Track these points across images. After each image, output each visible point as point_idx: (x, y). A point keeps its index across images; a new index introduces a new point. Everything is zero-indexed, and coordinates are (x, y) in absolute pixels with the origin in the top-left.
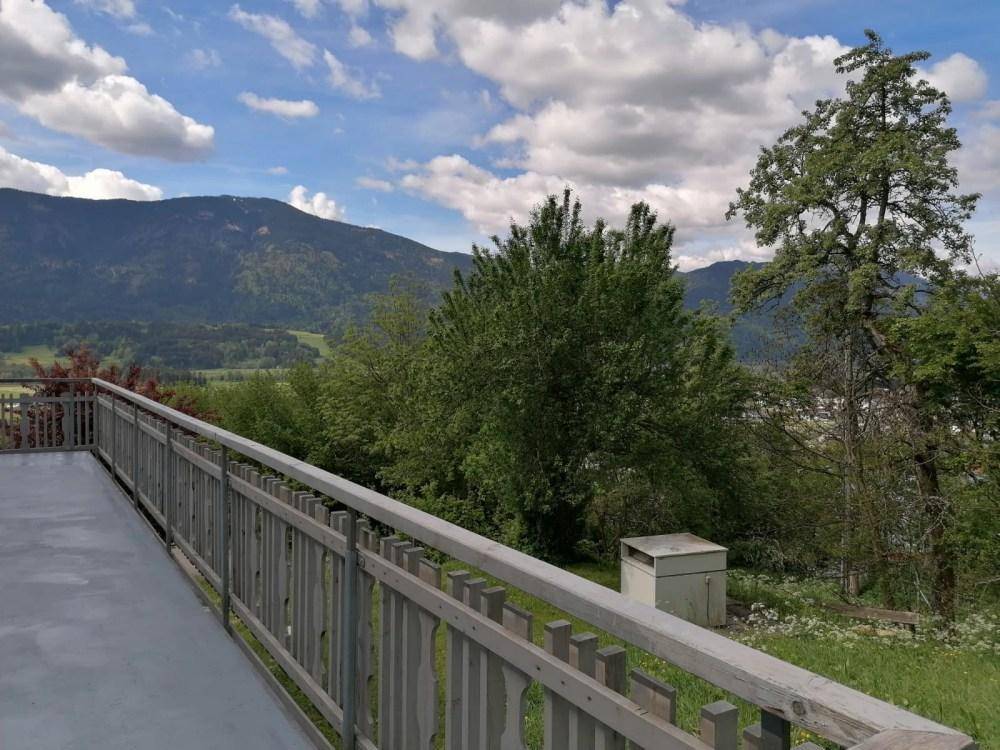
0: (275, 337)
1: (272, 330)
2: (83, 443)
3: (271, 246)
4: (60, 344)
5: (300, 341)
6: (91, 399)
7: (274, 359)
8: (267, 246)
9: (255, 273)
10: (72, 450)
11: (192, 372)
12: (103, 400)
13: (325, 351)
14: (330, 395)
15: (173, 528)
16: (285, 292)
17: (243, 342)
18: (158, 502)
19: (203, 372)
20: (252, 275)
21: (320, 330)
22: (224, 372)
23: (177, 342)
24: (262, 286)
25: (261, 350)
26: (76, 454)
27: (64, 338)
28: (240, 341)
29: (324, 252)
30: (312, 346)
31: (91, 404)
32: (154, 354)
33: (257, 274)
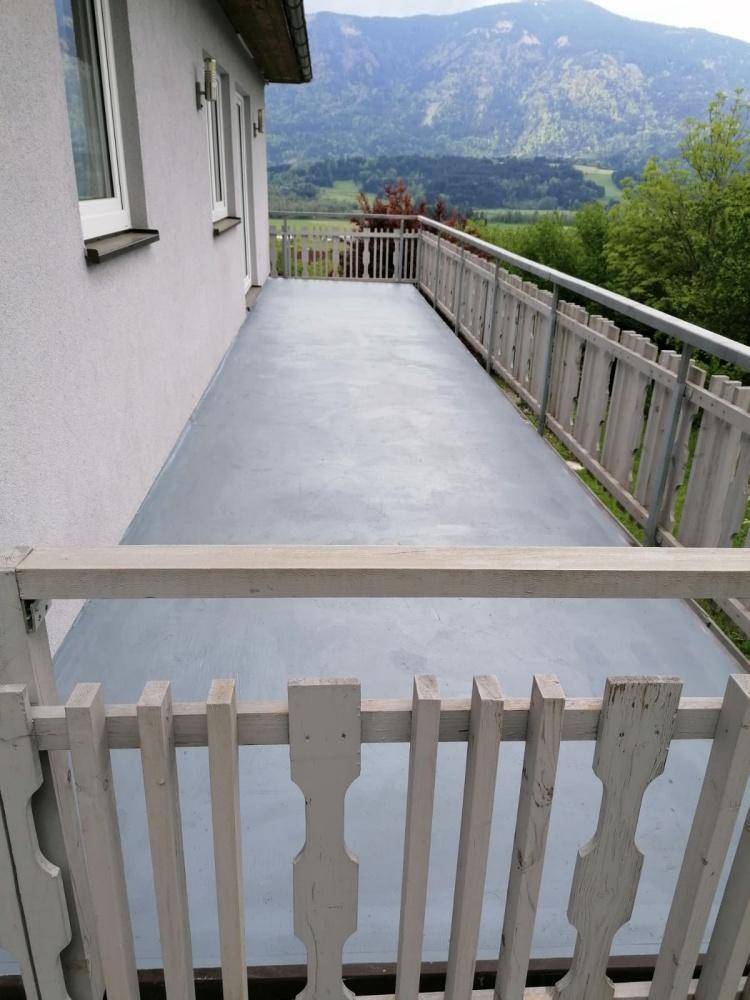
0: (560, 172)
1: (558, 165)
2: (408, 277)
3: (570, 61)
4: (364, 180)
5: (586, 179)
6: (417, 236)
7: (556, 199)
8: (564, 62)
9: (547, 95)
10: (399, 282)
11: (475, 212)
12: (427, 237)
13: (611, 192)
14: (619, 242)
15: (493, 357)
16: (577, 119)
17: (527, 178)
18: (479, 333)
19: (485, 211)
20: (544, 98)
21: (609, 164)
22: (503, 212)
23: (464, 179)
24: (554, 111)
25: (544, 188)
26: (403, 286)
27: (368, 172)
28: (523, 178)
29: (628, 65)
30: (598, 184)
31: (416, 240)
32: (442, 192)
33: (550, 97)
